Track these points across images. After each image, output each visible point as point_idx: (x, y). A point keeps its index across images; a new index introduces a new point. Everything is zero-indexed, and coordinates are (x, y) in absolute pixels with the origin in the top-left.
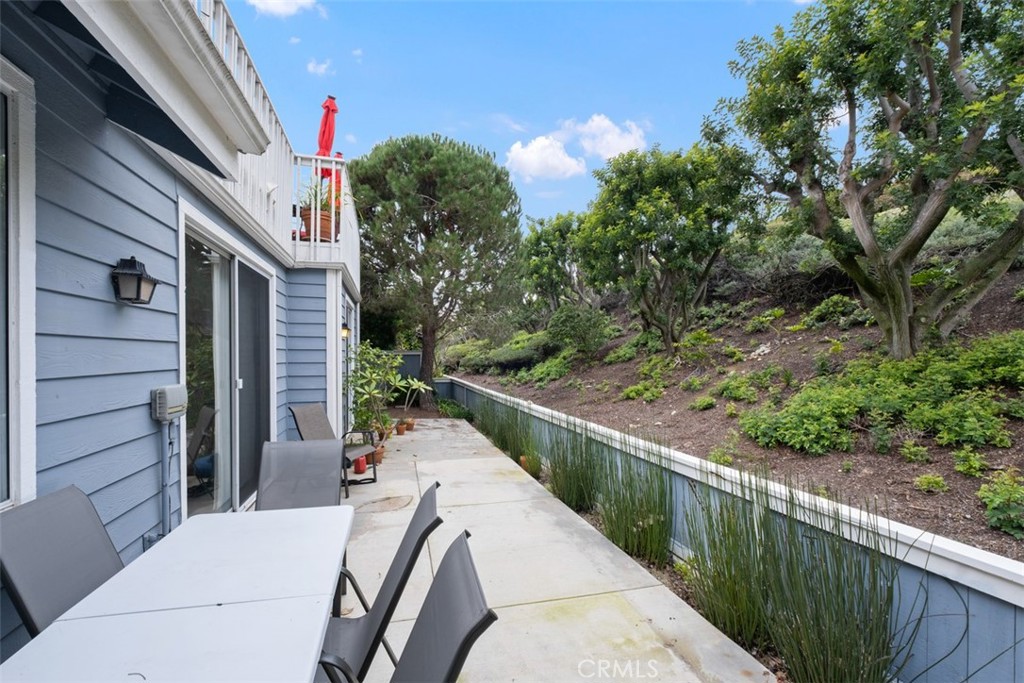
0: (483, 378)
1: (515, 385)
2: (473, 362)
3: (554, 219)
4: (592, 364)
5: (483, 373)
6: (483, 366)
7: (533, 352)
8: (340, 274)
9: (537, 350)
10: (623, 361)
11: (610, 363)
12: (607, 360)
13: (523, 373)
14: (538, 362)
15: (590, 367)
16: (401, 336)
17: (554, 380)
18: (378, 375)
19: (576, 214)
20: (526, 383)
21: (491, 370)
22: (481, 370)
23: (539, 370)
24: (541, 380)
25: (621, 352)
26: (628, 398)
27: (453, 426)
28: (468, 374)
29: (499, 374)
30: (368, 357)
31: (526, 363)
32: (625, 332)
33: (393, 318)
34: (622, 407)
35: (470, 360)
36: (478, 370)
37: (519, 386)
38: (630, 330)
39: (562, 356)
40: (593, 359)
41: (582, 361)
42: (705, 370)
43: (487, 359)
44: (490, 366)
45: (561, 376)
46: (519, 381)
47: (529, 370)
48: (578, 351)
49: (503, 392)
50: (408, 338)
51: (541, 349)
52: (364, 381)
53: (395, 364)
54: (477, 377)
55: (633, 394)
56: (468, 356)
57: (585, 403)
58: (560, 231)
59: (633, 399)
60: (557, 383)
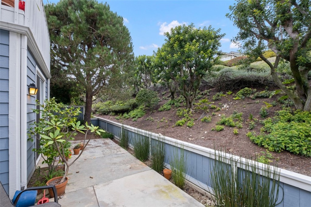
0: (108, 116)
1: (123, 119)
2: (103, 111)
3: (138, 57)
4: (154, 111)
5: (107, 115)
6: (107, 112)
7: (129, 107)
8: (25, 39)
9: (130, 106)
10: (167, 110)
11: (161, 111)
12: (160, 109)
13: (125, 115)
14: (131, 110)
15: (153, 112)
16: (73, 99)
17: (140, 117)
18: (62, 123)
19: (146, 56)
20: (127, 119)
21: (111, 113)
22: (107, 113)
23: (132, 113)
24: (134, 117)
25: (165, 107)
26: (179, 125)
27: (105, 143)
28: (101, 115)
29: (114, 115)
30: (54, 109)
31: (127, 111)
32: (161, 100)
33: (69, 91)
34: (179, 130)
35: (101, 109)
36: (105, 113)
37: (125, 120)
38: (163, 99)
39: (140, 108)
40: (153, 109)
41: (149, 110)
42: (206, 114)
43: (109, 109)
44: (110, 112)
45: (142, 116)
46: (125, 118)
47: (128, 113)
48: (146, 106)
49: (118, 122)
50: (76, 100)
51: (132, 106)
52: (49, 128)
53: (76, 114)
54: (105, 116)
55: (181, 124)
56: (101, 108)
57: (160, 128)
58: (141, 61)
59: (181, 126)
60: (141, 119)
